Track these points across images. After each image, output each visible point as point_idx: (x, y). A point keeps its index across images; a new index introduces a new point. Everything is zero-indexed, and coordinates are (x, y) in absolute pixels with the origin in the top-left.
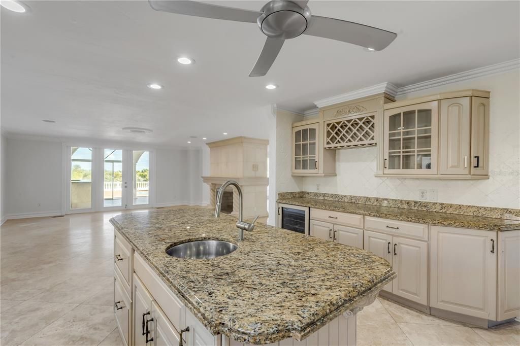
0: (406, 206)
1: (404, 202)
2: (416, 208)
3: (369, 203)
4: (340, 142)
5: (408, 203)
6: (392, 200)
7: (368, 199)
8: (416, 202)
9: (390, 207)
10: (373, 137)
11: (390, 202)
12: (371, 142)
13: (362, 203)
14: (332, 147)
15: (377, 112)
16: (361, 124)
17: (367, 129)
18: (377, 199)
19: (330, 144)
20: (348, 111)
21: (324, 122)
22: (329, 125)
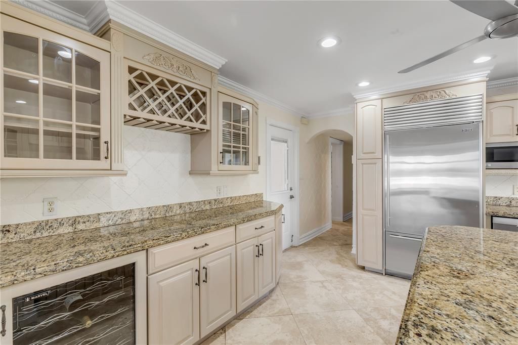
0: (208, 207)
1: (206, 202)
2: (215, 207)
3: (171, 214)
6: (197, 202)
7: (168, 208)
8: (215, 200)
9: (195, 212)
10: (204, 120)
11: (194, 206)
12: (202, 126)
13: (161, 216)
14: (139, 118)
15: (210, 89)
16: (189, 95)
17: (196, 106)
18: (180, 206)
19: (135, 109)
20: (175, 66)
21: (124, 57)
22: (131, 70)
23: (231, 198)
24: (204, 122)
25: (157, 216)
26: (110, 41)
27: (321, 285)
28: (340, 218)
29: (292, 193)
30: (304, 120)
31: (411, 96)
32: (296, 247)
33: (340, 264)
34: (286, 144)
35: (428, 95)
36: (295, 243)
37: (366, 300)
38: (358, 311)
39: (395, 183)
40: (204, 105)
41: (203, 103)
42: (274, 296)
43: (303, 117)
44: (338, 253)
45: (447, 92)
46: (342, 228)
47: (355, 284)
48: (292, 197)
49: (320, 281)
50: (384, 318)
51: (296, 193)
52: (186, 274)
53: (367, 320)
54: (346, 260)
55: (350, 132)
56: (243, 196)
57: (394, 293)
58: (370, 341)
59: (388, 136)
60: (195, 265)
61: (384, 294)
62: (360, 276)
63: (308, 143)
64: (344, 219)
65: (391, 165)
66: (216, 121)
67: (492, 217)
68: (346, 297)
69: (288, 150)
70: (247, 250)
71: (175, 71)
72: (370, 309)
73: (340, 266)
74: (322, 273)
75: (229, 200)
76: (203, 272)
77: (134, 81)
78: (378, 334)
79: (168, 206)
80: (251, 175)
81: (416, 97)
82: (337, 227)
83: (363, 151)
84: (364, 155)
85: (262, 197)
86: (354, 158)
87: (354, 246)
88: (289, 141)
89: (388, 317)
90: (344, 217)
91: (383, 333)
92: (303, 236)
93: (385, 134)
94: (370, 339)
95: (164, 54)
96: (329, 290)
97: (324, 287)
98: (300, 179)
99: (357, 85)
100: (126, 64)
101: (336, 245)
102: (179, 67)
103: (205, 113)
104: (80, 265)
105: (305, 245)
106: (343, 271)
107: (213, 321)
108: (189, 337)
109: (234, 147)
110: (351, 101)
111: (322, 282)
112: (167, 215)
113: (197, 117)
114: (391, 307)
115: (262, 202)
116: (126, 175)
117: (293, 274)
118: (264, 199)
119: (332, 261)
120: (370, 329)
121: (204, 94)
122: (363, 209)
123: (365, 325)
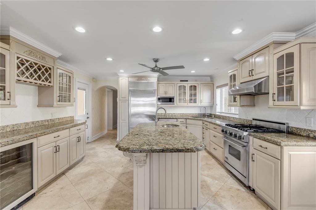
0: (47, 123)
1: (46, 121)
2: (51, 123)
3: (28, 127)
4: (28, 78)
5: (48, 121)
6: (41, 121)
7: (27, 124)
8: (51, 120)
9: (40, 126)
10: (50, 81)
11: (40, 123)
12: (49, 84)
13: (23, 128)
14: (21, 80)
15: (53, 67)
16: (43, 69)
17: (47, 75)
18: (33, 123)
19: (19, 77)
20: (38, 57)
21: (16, 53)
22: (18, 58)
23: (58, 118)
24: (50, 82)
25: (21, 128)
26: (9, 45)
28: (111, 128)
29: (88, 116)
30: (94, 79)
31: (138, 78)
32: (90, 142)
33: (112, 145)
34: (84, 91)
35: (143, 78)
36: (89, 141)
39: (133, 110)
40: (50, 74)
41: (50, 73)
42: (84, 160)
43: (93, 78)
44: (111, 141)
45: (148, 79)
46: (112, 132)
48: (88, 118)
51: (90, 115)
52: (49, 149)
55: (116, 87)
56: (65, 118)
59: (130, 92)
60: (54, 144)
63: (96, 91)
64: (113, 128)
65: (131, 101)
66: (56, 82)
69: (86, 94)
70: (74, 139)
71: (38, 58)
74: (105, 149)
75: (57, 119)
76: (58, 147)
77: (18, 63)
79: (27, 123)
80: (68, 107)
82: (110, 132)
83: (121, 96)
84: (122, 98)
85: (74, 118)
86: (118, 99)
87: (118, 137)
88: (86, 90)
90: (113, 127)
92: (94, 137)
93: (130, 91)
95: (34, 51)
96: (108, 153)
98: (92, 109)
99: (119, 71)
100: (16, 56)
102: (40, 57)
103: (50, 77)
104: (16, 142)
105: (95, 141)
107: (61, 168)
108: (52, 174)
109: (64, 94)
110: (116, 75)
111: (105, 152)
112: (26, 127)
113: (47, 79)
115: (74, 120)
116: (16, 107)
117: (91, 152)
118: (75, 119)
119: (108, 144)
121: (50, 69)
122: (122, 120)
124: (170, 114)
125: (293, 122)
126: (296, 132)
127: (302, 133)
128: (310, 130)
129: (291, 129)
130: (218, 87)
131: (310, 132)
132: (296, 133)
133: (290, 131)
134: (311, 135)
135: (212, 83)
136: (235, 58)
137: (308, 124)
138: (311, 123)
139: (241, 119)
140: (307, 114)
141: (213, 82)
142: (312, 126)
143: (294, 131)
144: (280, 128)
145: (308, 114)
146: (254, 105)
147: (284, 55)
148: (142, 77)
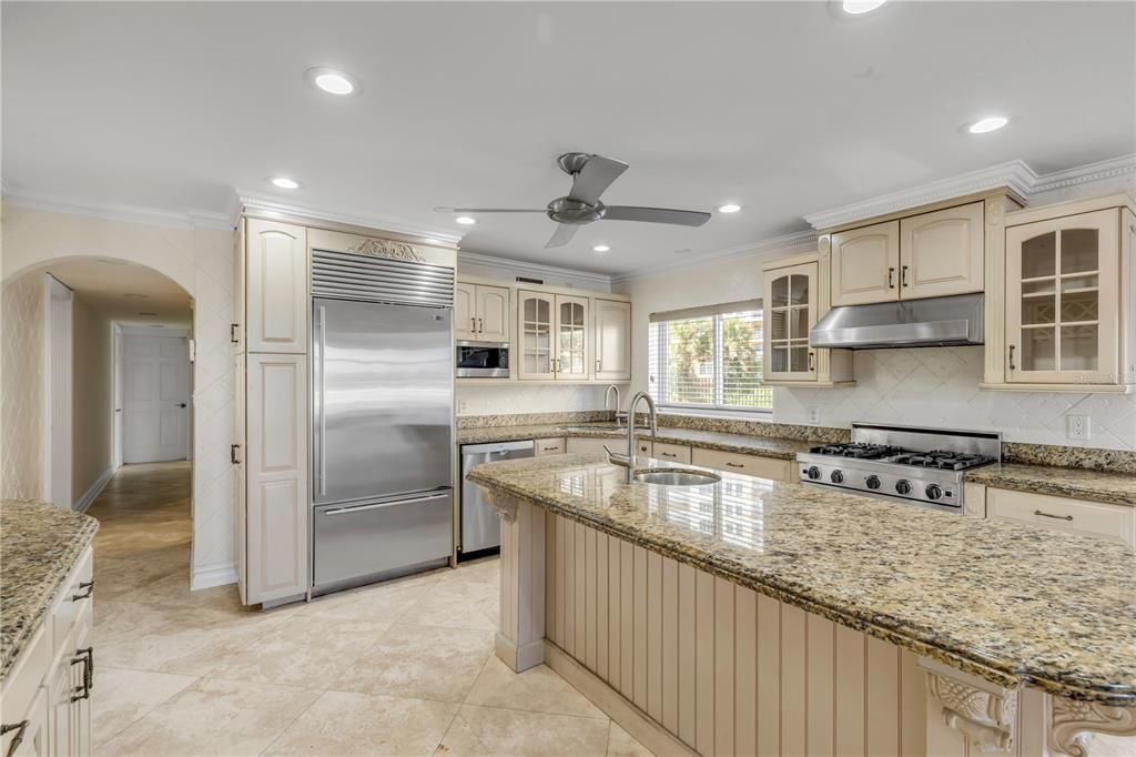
27: (203, 696)
31: (361, 240)
37: (327, 661)
38: (338, 686)
45: (414, 250)
47: (276, 646)
49: (186, 691)
50: (386, 667)
53: (367, 690)
54: (196, 612)
57: (355, 621)
58: (405, 715)
61: (345, 633)
62: (268, 626)
67: (461, 446)
68: (287, 680)
72: (351, 669)
73: (197, 631)
78: (405, 696)
81: (370, 244)
84: (265, 343)
89: (388, 661)
91: (407, 690)
94: (404, 712)
96: (235, 692)
97: (212, 694)
101: (123, 592)
106: (218, 636)
114: (375, 644)
120: (387, 698)
122: (264, 470)
123: (373, 699)
124: (478, 418)
125: (1018, 429)
126: (1032, 457)
127: (1055, 459)
128: (1082, 450)
129: (1013, 450)
130: (654, 317)
131: (1082, 456)
132: (1030, 461)
133: (1007, 454)
134: (1087, 463)
135: (626, 299)
136: (809, 221)
137: (1072, 435)
138: (1084, 429)
139: (787, 426)
140: (1070, 405)
141: (630, 296)
142: (1089, 438)
143: (1023, 456)
144: (978, 450)
145: (1074, 406)
146: (852, 382)
147: (1054, 233)
148: (387, 239)
